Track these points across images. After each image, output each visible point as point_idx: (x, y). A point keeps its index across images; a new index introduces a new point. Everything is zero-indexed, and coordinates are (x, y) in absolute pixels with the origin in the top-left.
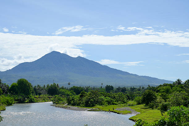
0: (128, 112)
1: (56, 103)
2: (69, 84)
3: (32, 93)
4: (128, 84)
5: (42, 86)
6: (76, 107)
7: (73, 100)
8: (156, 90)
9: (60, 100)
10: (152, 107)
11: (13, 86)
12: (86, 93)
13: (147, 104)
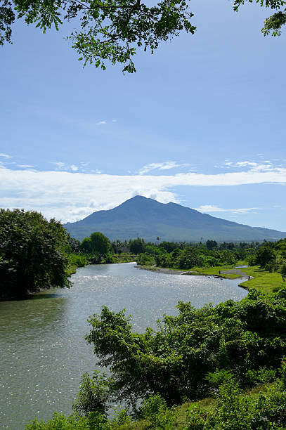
0: (236, 276)
1: (142, 263)
2: (158, 239)
3: (110, 250)
4: (237, 239)
5: (122, 242)
6: (167, 270)
7: (163, 259)
8: (276, 246)
9: (146, 260)
10: (269, 270)
11: (85, 242)
12: (180, 250)
13: (263, 265)
